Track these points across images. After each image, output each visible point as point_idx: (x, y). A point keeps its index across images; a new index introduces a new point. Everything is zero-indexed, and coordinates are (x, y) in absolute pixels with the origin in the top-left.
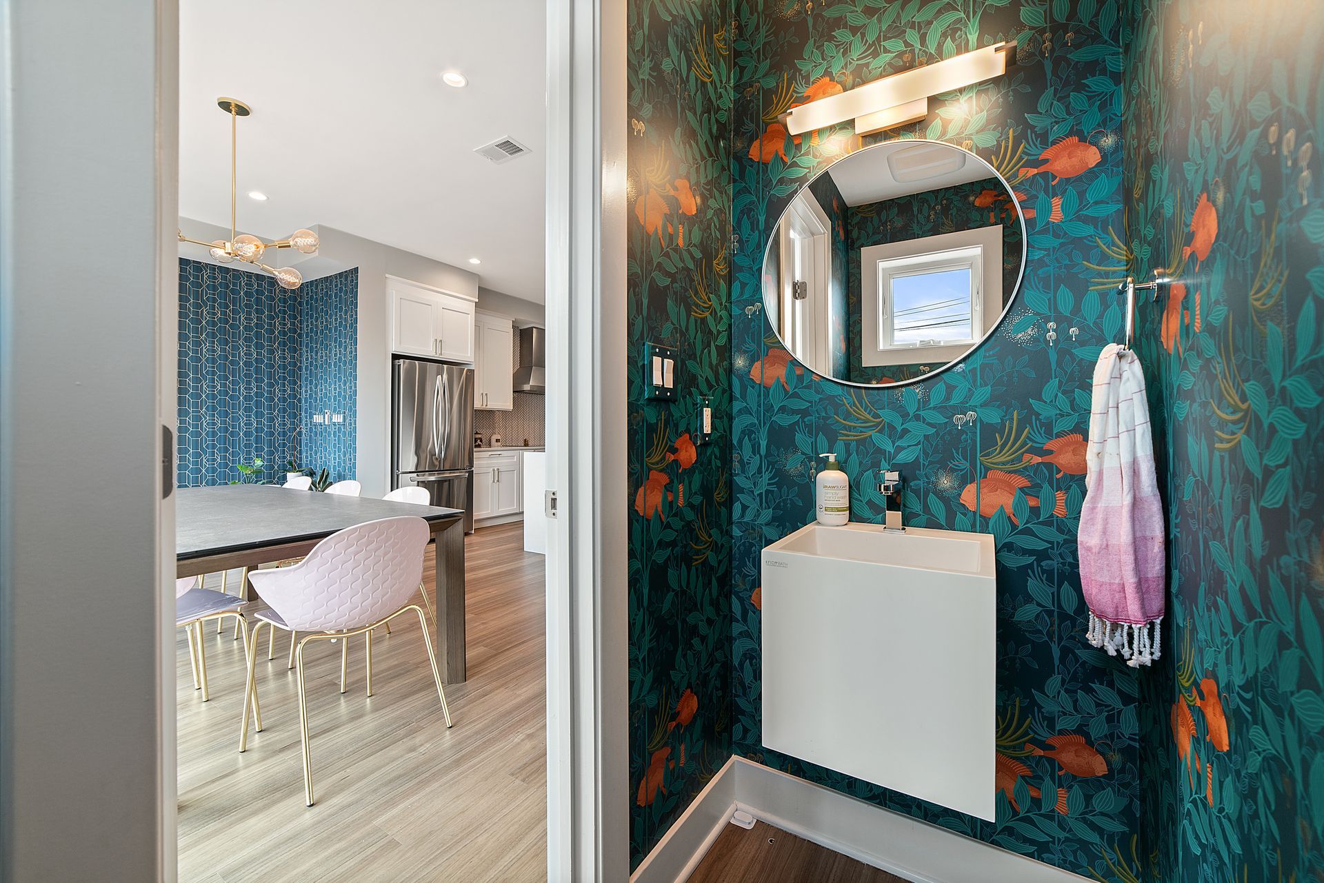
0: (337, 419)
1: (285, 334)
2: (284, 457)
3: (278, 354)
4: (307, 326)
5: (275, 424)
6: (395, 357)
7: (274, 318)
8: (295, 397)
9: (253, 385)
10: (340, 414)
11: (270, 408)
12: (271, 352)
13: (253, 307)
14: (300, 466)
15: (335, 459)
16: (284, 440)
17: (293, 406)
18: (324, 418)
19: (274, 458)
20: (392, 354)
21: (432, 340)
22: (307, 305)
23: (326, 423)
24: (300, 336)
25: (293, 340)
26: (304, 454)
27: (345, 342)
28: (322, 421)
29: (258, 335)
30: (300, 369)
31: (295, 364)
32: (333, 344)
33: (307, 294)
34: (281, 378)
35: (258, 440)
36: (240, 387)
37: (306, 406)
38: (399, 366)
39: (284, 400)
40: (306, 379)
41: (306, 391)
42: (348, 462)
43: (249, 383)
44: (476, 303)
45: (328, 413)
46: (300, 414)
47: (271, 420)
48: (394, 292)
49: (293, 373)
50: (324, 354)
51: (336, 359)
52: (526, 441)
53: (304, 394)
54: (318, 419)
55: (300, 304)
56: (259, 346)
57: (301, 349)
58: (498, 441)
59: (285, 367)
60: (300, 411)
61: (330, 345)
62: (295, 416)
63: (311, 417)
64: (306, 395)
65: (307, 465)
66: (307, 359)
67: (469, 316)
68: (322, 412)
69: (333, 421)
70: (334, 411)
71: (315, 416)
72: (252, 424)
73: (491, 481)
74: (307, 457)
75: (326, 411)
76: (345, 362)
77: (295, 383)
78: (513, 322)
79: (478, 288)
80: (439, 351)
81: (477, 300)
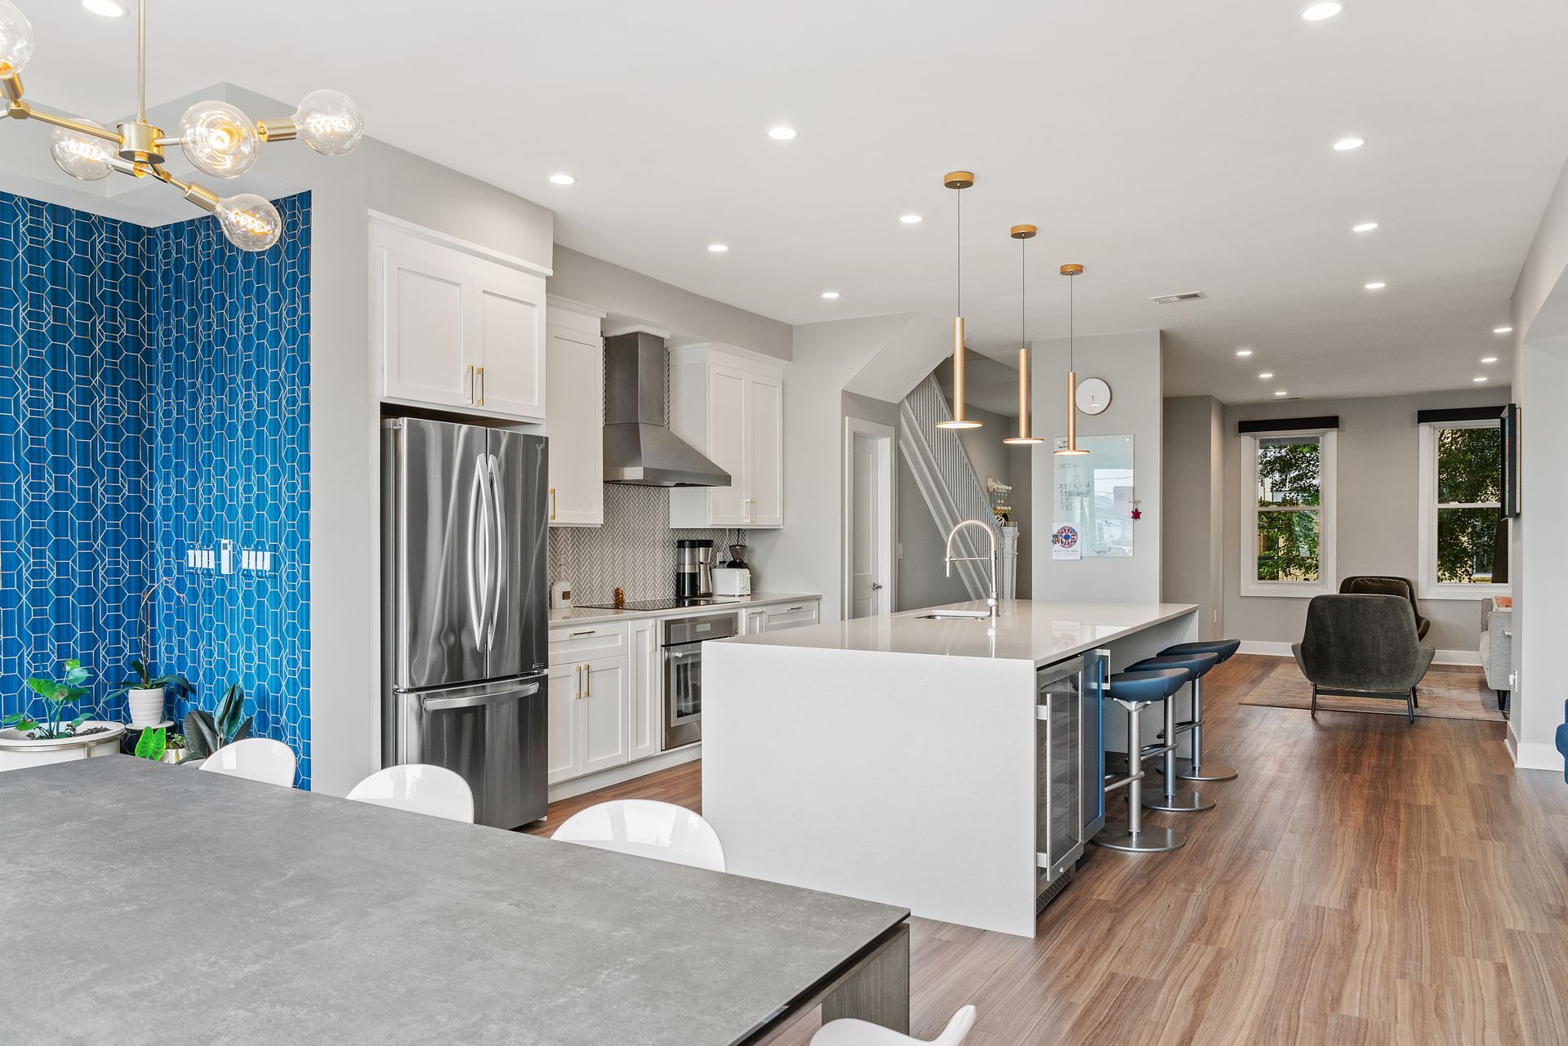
0: (258, 561)
1: (115, 352)
2: (118, 651)
3: (101, 402)
4: (167, 333)
5: (96, 572)
6: (390, 411)
7: (92, 314)
8: (139, 504)
9: (49, 477)
10: (264, 550)
11: (85, 532)
12: (87, 396)
13: (45, 286)
14: (153, 670)
15: (248, 658)
16: (117, 609)
17: (135, 526)
18: (218, 558)
19: (97, 652)
20: (382, 403)
21: (463, 369)
22: (166, 281)
23: (225, 570)
24: (149, 356)
25: (132, 367)
26: (162, 644)
27: (276, 375)
28: (212, 566)
29: (57, 356)
30: (150, 436)
31: (139, 426)
32: (240, 378)
33: (167, 255)
34: (110, 460)
35: (60, 610)
36: (18, 484)
37: (167, 526)
38: (397, 432)
39: (117, 512)
40: (166, 462)
41: (167, 491)
42: (286, 669)
43: (38, 473)
44: (548, 278)
45: (230, 547)
46: (152, 546)
47: (89, 561)
48: (385, 252)
49: (134, 447)
50: (214, 403)
51: (248, 416)
52: (618, 594)
53: (160, 498)
54: (199, 559)
55: (149, 278)
56: (59, 383)
57: (150, 389)
58: (566, 595)
59: (116, 433)
60: (152, 538)
61: (232, 381)
62: (139, 549)
63: (181, 553)
64: (167, 501)
65: (169, 668)
66: (167, 414)
67: (536, 310)
68: (210, 543)
69: (244, 566)
70: (247, 542)
71: (191, 553)
72: (48, 574)
73: (573, 695)
74: (169, 649)
75: (223, 541)
76: (276, 424)
77: (139, 471)
78: (602, 320)
79: (554, 244)
80: (478, 396)
81: (551, 272)
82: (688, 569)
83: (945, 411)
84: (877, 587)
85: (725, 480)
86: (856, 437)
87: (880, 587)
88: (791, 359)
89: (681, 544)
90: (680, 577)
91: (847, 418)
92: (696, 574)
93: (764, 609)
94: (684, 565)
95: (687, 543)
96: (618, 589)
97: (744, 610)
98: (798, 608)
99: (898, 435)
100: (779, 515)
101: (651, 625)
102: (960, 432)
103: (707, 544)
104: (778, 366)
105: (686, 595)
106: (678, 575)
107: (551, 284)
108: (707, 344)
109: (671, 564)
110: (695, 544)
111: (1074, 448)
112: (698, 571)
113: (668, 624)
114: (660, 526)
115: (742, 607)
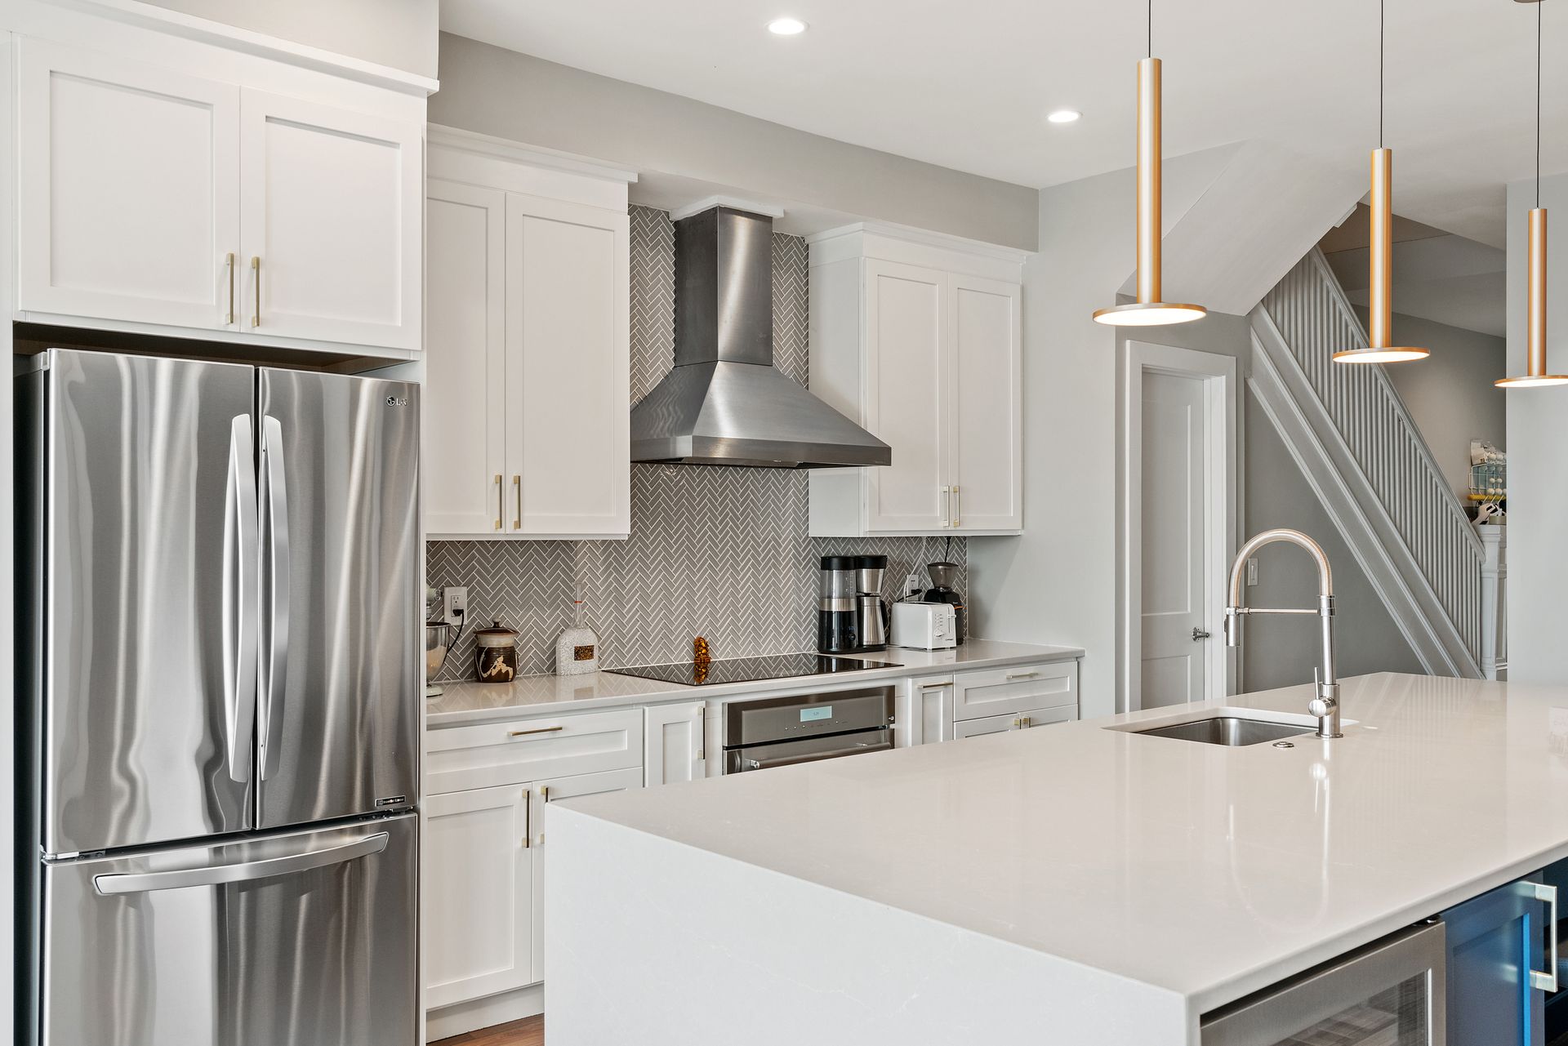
20: (14, 322)
21: (211, 261)
44: (429, 96)
48: (19, 42)
52: (700, 648)
58: (583, 653)
67: (399, 152)
73: (516, 841)
78: (631, 186)
79: (441, 32)
80: (246, 309)
81: (434, 86)
82: (836, 606)
83: (1352, 328)
84: (1200, 635)
85: (879, 455)
86: (1147, 374)
87: (1207, 635)
88: (1033, 246)
89: (826, 564)
90: (825, 617)
91: (1128, 343)
92: (850, 613)
93: (956, 678)
94: (830, 597)
95: (835, 562)
96: (699, 639)
97: (910, 681)
98: (1031, 676)
99: (1244, 370)
100: (1013, 511)
101: (697, 713)
102: (1390, 369)
103: (877, 562)
104: (1012, 261)
105: (834, 649)
106: (822, 613)
107: (438, 108)
108: (860, 225)
109: (812, 595)
110: (853, 563)
111: (1543, 372)
112: (853, 608)
113: (735, 712)
114: (788, 532)
115: (908, 676)
